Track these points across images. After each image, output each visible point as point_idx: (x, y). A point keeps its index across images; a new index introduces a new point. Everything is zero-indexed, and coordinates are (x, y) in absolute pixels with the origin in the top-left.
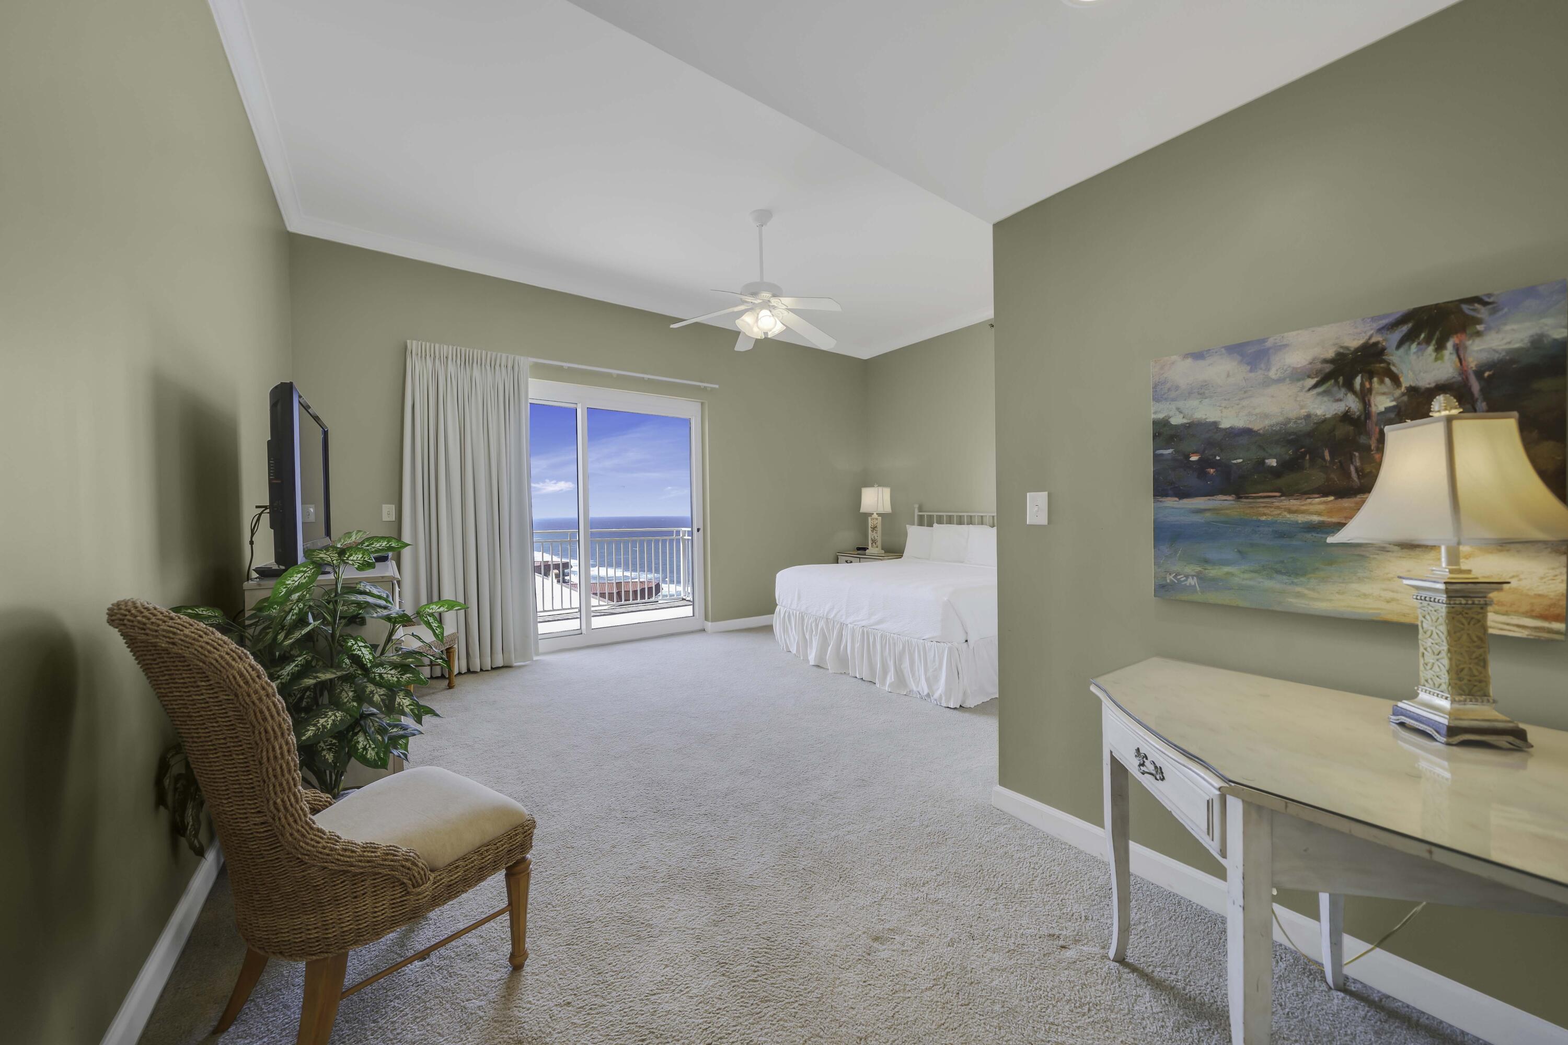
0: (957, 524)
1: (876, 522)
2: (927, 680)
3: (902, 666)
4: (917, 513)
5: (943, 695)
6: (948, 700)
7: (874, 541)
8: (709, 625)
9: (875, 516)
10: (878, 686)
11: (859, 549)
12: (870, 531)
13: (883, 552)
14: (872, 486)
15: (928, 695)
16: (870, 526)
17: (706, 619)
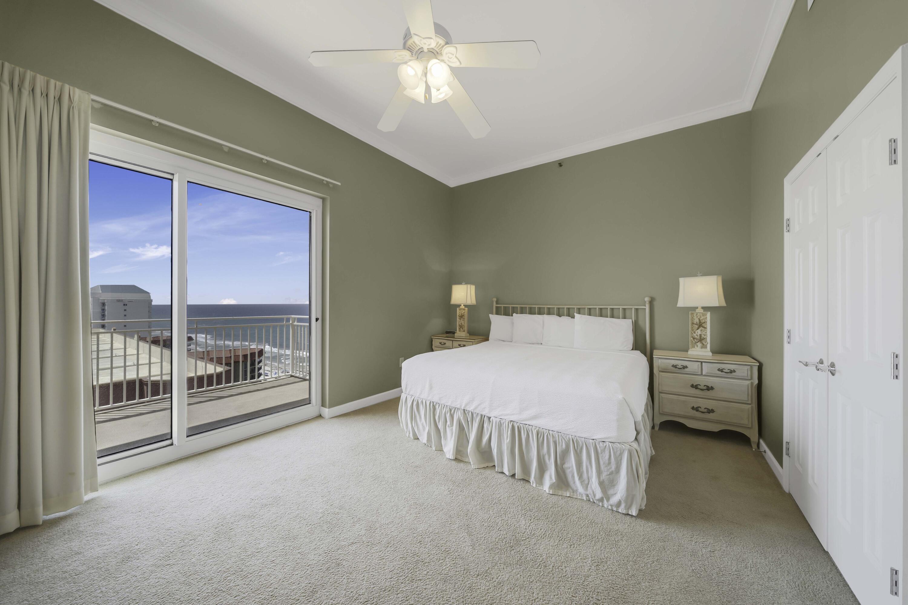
0: (529, 314)
1: (464, 311)
2: (601, 484)
3: (566, 466)
4: (495, 305)
5: (622, 502)
6: (629, 507)
7: (461, 327)
8: (326, 412)
9: (462, 307)
10: (534, 485)
11: (447, 333)
12: (458, 319)
13: (468, 335)
14: (460, 283)
15: (601, 500)
16: (458, 314)
17: (323, 405)
